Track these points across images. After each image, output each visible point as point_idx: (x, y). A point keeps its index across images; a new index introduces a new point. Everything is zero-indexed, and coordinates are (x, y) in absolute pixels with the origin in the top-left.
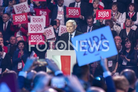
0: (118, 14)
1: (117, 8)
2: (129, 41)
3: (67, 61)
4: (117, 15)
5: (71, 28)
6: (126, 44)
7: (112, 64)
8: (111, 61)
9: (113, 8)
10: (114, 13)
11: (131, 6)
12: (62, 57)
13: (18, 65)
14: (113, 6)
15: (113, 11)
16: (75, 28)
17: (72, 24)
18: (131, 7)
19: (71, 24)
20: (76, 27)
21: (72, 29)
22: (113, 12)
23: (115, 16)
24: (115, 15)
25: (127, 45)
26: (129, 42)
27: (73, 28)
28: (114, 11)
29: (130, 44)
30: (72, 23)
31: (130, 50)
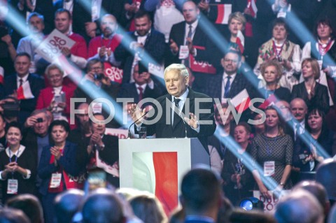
0: (288, 45)
1: (285, 31)
2: (317, 113)
3: (168, 165)
4: (287, 49)
5: (176, 83)
6: (311, 118)
7: (273, 168)
8: (273, 163)
9: (275, 32)
10: (280, 45)
11: (322, 26)
12: (158, 157)
13: (53, 180)
14: (277, 26)
15: (276, 39)
16: (187, 84)
17: (179, 74)
18: (320, 27)
19: (176, 72)
20: (188, 81)
21: (179, 85)
22: (276, 41)
23: (283, 52)
24: (282, 48)
25: (312, 122)
26: (318, 115)
27: (182, 83)
28: (279, 40)
29: (319, 120)
30: (179, 70)
31: (319, 133)
